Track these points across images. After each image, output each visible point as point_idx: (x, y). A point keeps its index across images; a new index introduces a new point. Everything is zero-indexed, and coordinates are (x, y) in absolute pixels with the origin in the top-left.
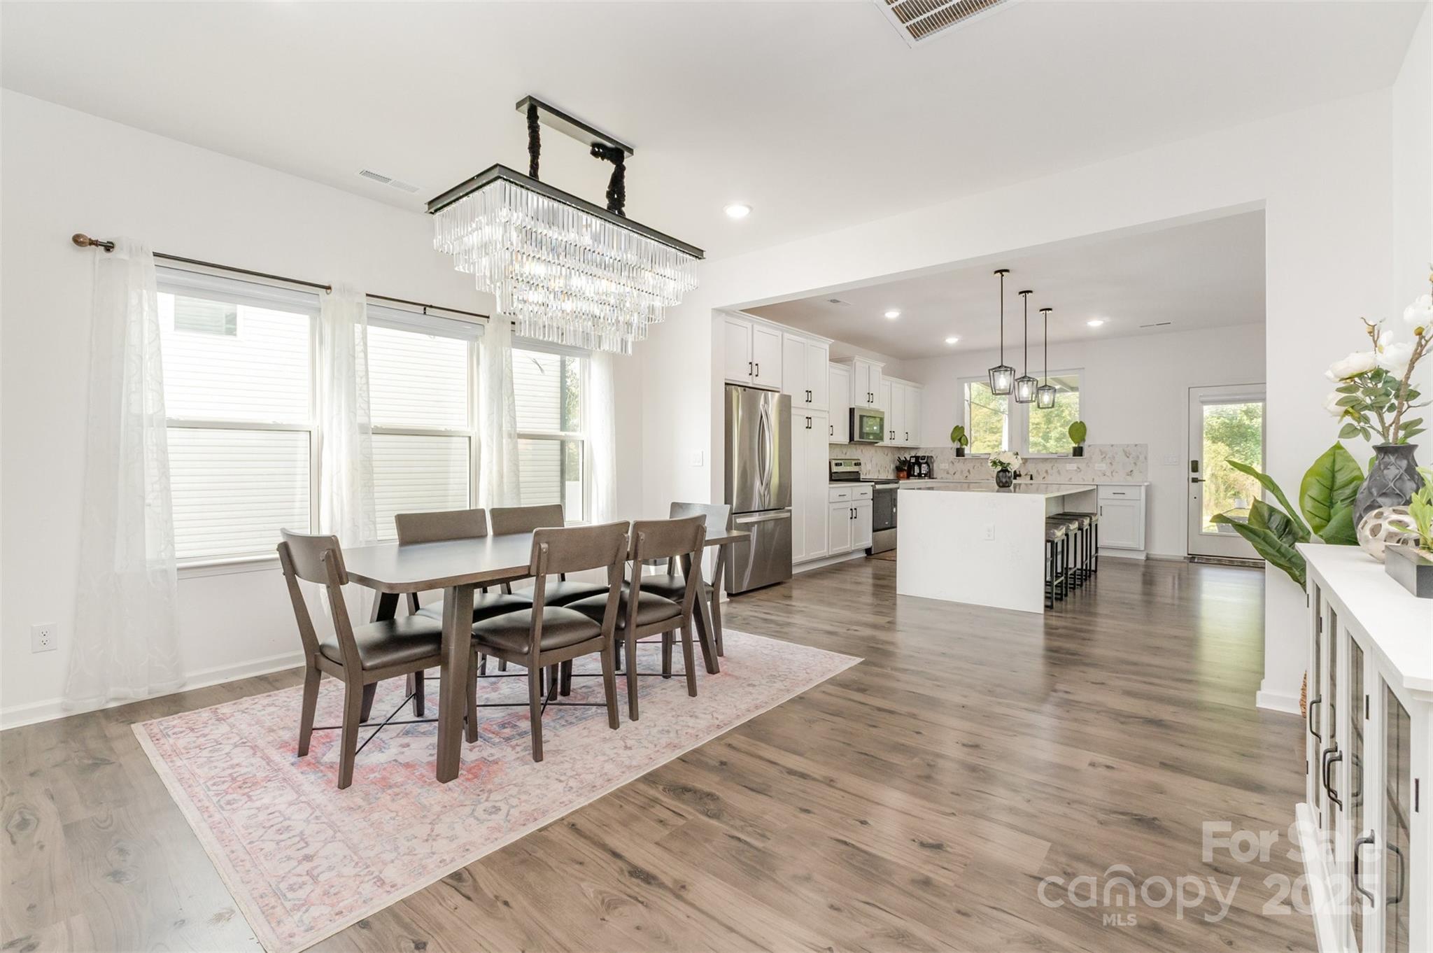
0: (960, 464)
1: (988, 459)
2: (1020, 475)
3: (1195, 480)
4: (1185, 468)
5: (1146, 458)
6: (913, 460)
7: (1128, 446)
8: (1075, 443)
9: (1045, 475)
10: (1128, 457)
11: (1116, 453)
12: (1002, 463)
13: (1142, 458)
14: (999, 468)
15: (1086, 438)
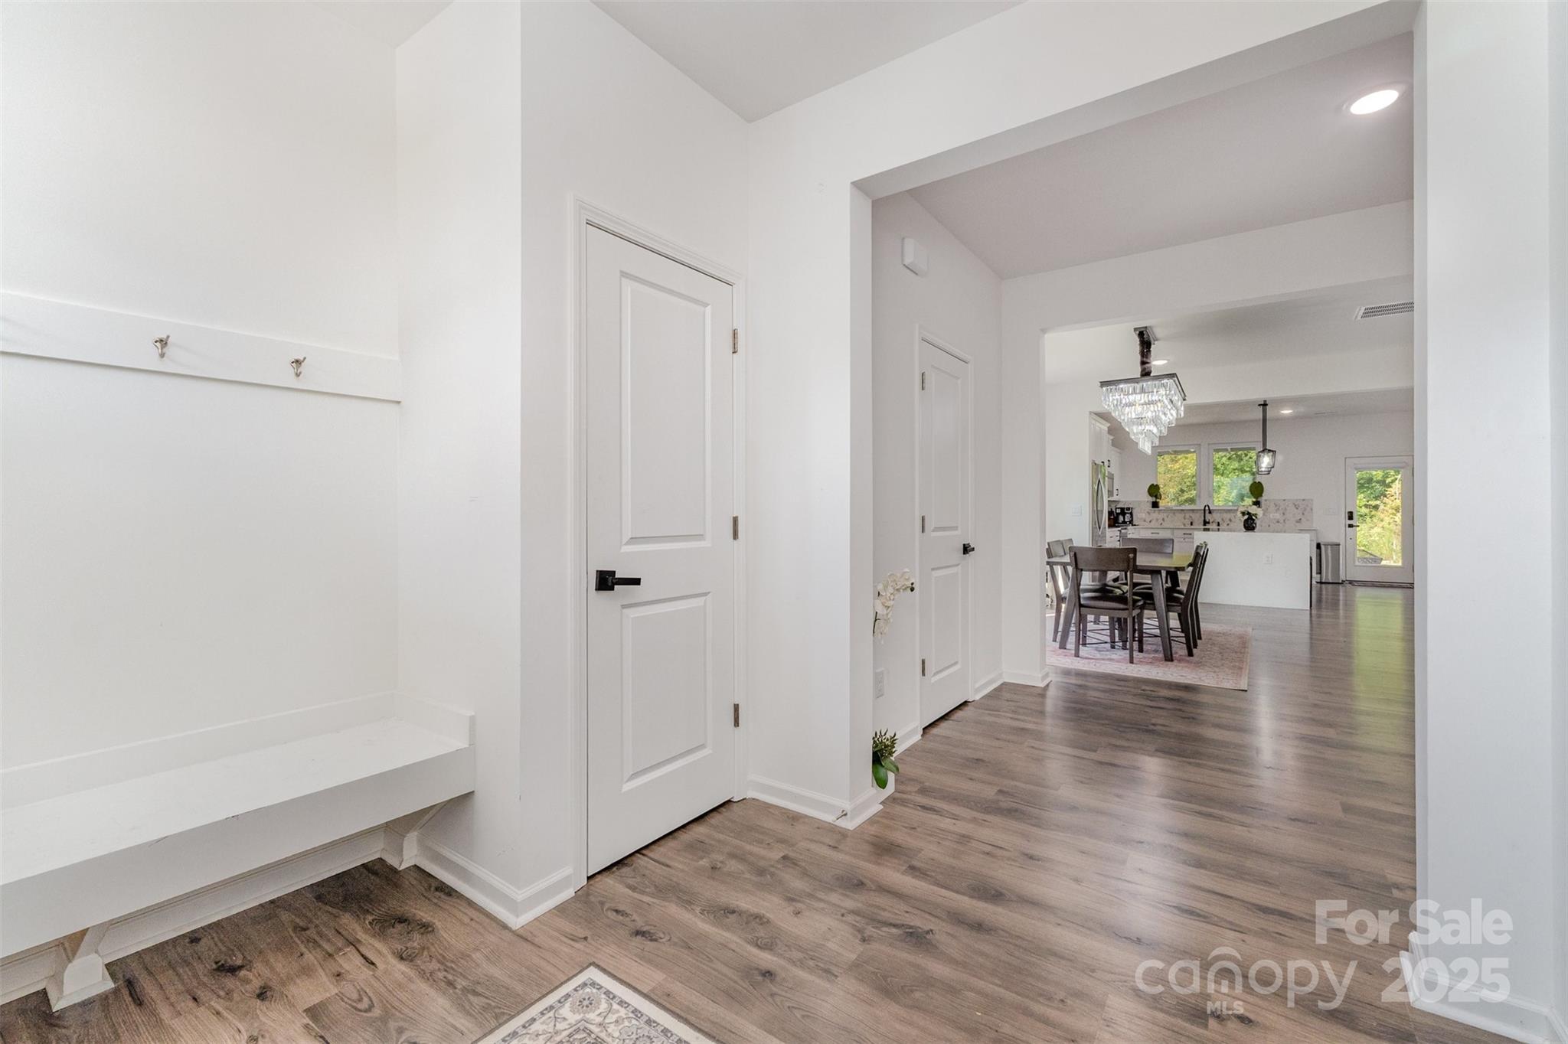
0: (1156, 514)
1: (1237, 510)
2: (1209, 523)
3: (1350, 526)
4: (1343, 516)
5: (1312, 509)
6: (1119, 511)
7: (1297, 500)
8: (1255, 497)
9: (1229, 522)
10: (1297, 509)
11: (1288, 506)
12: (1249, 513)
13: (1308, 509)
14: (1246, 517)
15: (1263, 495)
